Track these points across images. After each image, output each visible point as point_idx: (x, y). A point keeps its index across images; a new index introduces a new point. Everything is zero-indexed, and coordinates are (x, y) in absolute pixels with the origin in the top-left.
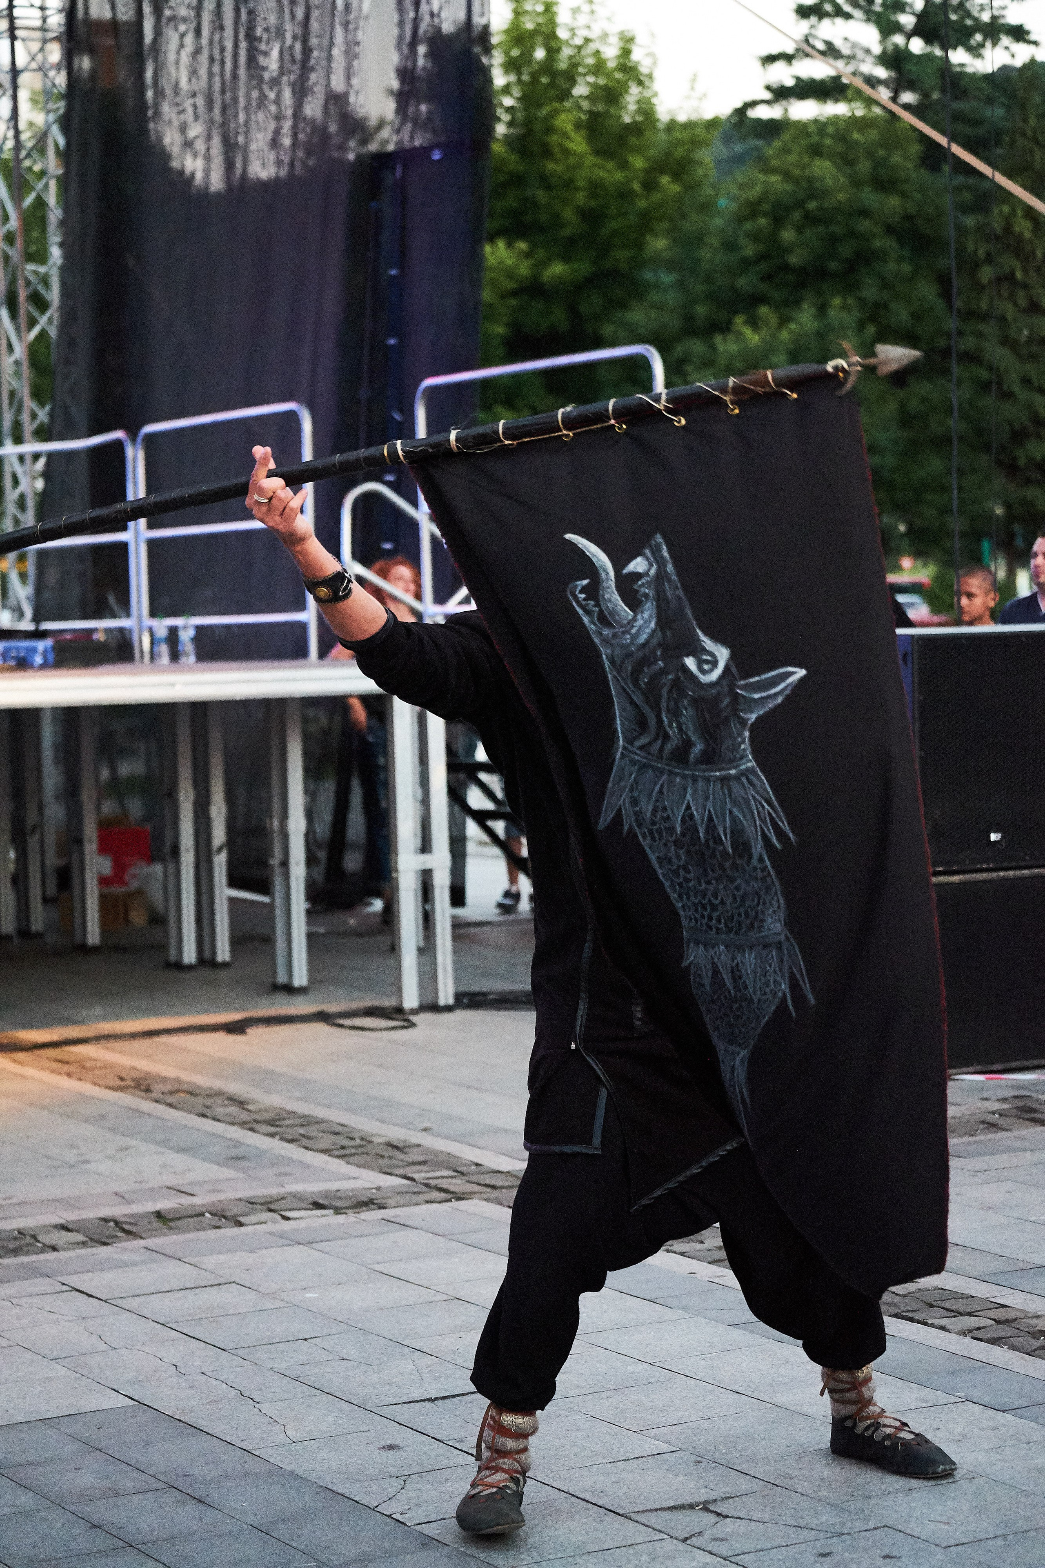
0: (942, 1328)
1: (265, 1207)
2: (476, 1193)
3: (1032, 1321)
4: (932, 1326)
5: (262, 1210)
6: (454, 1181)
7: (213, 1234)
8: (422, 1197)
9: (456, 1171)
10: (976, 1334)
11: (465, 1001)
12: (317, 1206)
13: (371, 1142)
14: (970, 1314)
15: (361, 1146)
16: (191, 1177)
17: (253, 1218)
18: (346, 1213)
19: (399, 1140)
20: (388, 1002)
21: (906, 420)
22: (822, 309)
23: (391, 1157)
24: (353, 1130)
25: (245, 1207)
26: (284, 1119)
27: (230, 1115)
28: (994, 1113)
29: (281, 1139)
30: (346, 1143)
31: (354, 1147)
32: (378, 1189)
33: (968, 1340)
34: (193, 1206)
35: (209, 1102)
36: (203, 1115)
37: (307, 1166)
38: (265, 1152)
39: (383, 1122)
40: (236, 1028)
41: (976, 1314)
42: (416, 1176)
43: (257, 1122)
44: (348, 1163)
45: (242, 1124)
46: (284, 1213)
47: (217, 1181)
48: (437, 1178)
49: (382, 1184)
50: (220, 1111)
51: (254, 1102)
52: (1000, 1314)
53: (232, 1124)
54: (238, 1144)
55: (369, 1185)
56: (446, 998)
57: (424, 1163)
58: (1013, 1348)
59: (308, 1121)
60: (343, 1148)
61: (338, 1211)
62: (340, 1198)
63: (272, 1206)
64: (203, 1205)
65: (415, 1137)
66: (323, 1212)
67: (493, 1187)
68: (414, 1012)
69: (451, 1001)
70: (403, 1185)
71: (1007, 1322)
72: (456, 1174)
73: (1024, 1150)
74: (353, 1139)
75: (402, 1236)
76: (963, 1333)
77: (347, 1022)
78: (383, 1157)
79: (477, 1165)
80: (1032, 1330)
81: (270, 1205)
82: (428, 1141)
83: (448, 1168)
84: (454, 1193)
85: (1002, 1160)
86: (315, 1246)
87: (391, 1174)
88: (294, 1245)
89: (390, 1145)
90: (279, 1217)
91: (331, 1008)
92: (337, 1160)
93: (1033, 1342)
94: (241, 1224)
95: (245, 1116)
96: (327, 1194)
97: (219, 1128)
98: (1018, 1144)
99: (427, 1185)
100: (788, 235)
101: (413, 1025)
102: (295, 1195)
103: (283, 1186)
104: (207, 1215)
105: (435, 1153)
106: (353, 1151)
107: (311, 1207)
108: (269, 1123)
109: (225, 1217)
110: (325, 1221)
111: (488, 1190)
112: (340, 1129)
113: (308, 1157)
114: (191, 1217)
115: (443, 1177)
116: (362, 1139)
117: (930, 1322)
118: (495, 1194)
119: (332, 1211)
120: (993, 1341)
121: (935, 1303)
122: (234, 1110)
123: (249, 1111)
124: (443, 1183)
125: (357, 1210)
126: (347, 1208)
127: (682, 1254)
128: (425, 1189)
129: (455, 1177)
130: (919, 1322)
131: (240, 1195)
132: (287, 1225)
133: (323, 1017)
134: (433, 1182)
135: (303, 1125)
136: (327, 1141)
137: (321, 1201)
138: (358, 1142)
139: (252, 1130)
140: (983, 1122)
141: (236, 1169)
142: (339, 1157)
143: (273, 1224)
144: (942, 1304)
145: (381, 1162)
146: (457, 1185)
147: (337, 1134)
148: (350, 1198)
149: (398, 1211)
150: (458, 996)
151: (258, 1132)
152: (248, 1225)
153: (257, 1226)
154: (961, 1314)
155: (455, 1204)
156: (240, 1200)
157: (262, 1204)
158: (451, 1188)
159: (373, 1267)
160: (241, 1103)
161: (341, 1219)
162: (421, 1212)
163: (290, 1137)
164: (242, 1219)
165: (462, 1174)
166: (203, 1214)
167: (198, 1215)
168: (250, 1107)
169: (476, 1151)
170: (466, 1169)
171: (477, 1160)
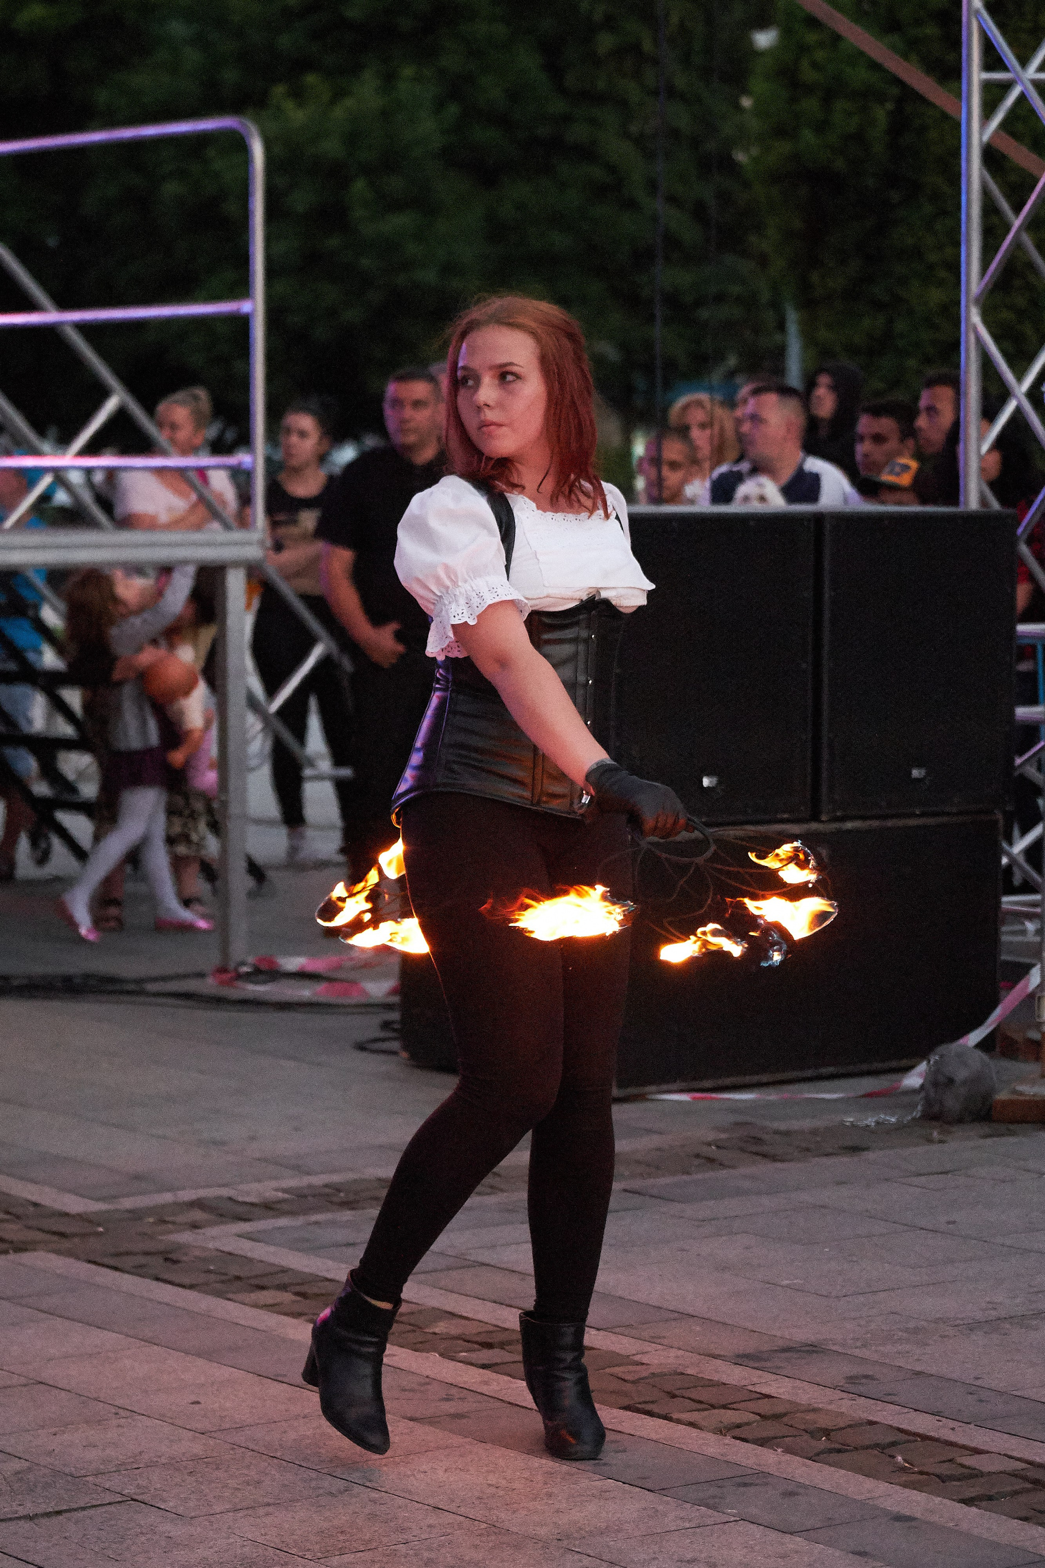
0: (692, 1424)
2: (39, 1242)
3: (810, 1417)
4: (679, 1421)
6: (7, 1226)
9: (9, 1212)
10: (737, 1432)
14: (725, 1407)
22: (388, 80)
28: (708, 1144)
33: (728, 1440)
41: (734, 1406)
52: (764, 1407)
58: (788, 1450)
67: (62, 1235)
71: (777, 1417)
72: (8, 1217)
76: (722, 1431)
79: (36, 1205)
80: (811, 1427)
84: (9, 1241)
93: (814, 1443)
111: (54, 1238)
117: (675, 1416)
118: (66, 1244)
120: (762, 1442)
121: (677, 1393)
129: (8, 1221)
130: (660, 1416)
140: (697, 1156)
144: (687, 1394)
146: (12, 1231)
154: (713, 1407)
155: (12, 1256)
158: (8, 1235)
165: (17, 1217)
169: (31, 1187)
170: (19, 1210)
171: (34, 1198)
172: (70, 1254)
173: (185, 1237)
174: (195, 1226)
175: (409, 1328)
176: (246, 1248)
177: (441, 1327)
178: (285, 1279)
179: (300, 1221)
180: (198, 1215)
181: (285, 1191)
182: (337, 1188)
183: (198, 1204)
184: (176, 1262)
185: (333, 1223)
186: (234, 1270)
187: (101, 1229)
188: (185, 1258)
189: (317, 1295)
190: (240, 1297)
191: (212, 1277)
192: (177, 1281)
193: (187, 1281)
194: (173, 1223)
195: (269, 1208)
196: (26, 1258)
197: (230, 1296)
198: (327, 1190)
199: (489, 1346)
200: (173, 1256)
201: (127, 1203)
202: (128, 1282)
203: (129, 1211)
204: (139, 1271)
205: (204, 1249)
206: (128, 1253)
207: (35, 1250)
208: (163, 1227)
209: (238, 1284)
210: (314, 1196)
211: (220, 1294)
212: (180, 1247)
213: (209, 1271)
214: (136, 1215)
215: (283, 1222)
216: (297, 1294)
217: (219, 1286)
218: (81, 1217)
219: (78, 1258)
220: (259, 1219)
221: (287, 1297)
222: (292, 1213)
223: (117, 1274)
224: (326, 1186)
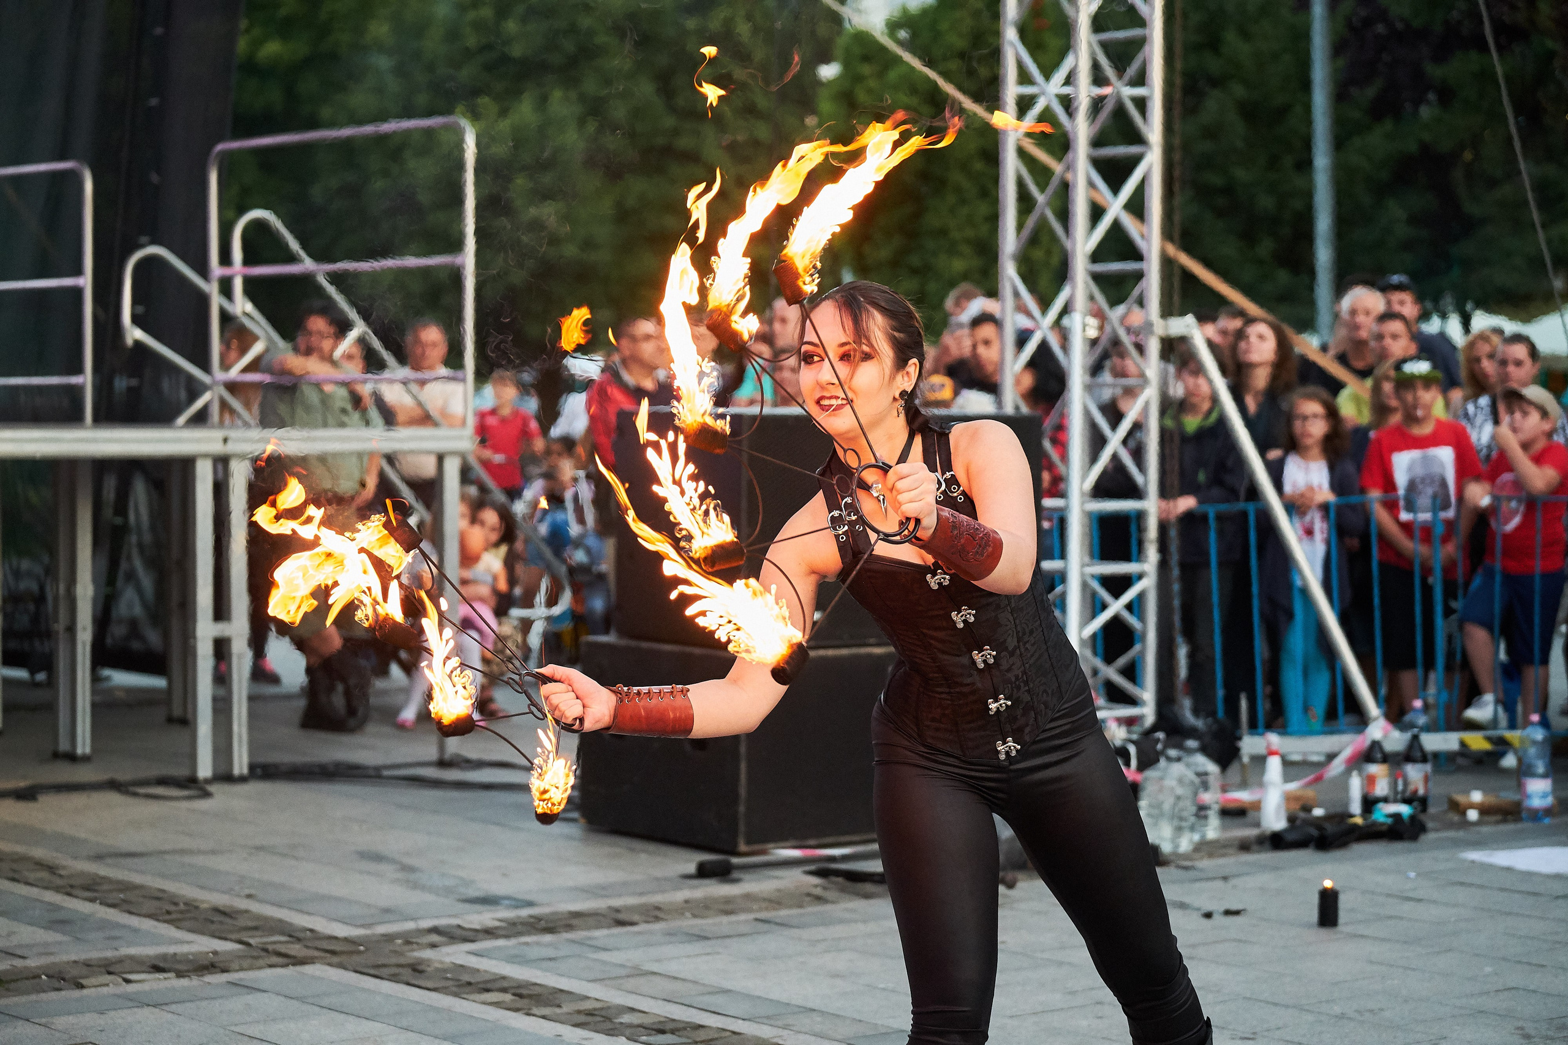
1: (103, 970)
2: (316, 958)
5: (101, 973)
6: (292, 946)
7: (53, 995)
8: (261, 962)
9: (290, 936)
11: (259, 771)
12: (157, 969)
13: (197, 908)
15: (188, 911)
16: (15, 941)
17: (93, 981)
18: (189, 976)
19: (224, 906)
20: (182, 772)
21: (623, 215)
22: (543, 101)
23: (221, 923)
24: (174, 896)
25: (84, 971)
26: (100, 884)
27: (42, 879)
28: (816, 886)
29: (101, 904)
30: (172, 908)
31: (181, 912)
32: (215, 953)
34: (26, 968)
35: (15, 866)
36: (13, 880)
37: (136, 931)
38: (90, 916)
39: (202, 888)
40: (27, 795)
42: (252, 941)
43: (72, 886)
44: (178, 928)
45: (57, 889)
46: (125, 976)
47: (46, 944)
48: (275, 943)
49: (218, 949)
50: (32, 876)
51: (64, 868)
53: (46, 888)
54: (57, 908)
55: (206, 949)
56: (241, 768)
57: (256, 928)
59: (127, 887)
60: (168, 913)
61: (180, 975)
62: (180, 962)
63: (111, 969)
64: (38, 967)
65: (242, 904)
66: (166, 975)
67: (333, 953)
68: (207, 781)
69: (245, 771)
70: (239, 950)
72: (291, 939)
73: (856, 921)
74: (176, 904)
75: (251, 998)
77: (142, 790)
78: (212, 922)
79: (311, 930)
81: (109, 968)
82: (255, 907)
83: (283, 934)
84: (294, 957)
85: (838, 931)
86: (164, 1007)
87: (226, 939)
88: (143, 1007)
89: (217, 910)
90: (120, 980)
91: (122, 776)
92: (166, 925)
94: (82, 987)
95: (59, 882)
96: (164, 957)
97: (34, 892)
98: (847, 915)
99: (266, 950)
100: (511, 26)
101: (207, 795)
102: (132, 958)
103: (116, 949)
104: (43, 977)
105: (266, 919)
106: (179, 916)
107: (151, 970)
108: (87, 888)
109: (64, 980)
110: (168, 984)
111: (328, 955)
112: (160, 895)
113: (134, 921)
114: (27, 979)
115: (280, 942)
116: (186, 904)
118: (335, 959)
119: (172, 975)
122: (44, 875)
123: (61, 876)
124: (283, 949)
125: (200, 974)
126: (188, 971)
127: (544, 1017)
128: (263, 954)
129: (292, 943)
131: (74, 958)
132: (130, 988)
133: (114, 786)
134: (270, 947)
135: (121, 891)
136: (150, 906)
137: (161, 965)
138: (182, 906)
139: (69, 894)
140: (809, 895)
141: (64, 933)
142: (165, 921)
143: (114, 987)
145: (213, 927)
146: (295, 949)
147: (158, 899)
148: (190, 961)
149: (241, 975)
150: (252, 767)
151: (76, 897)
152: (90, 987)
153: (99, 989)
155: (298, 968)
156: (75, 962)
157: (100, 966)
158: (292, 953)
159: (233, 1028)
160: (51, 869)
161: (184, 982)
162: (266, 976)
163: (110, 901)
164: (84, 982)
165: (299, 940)
166: (40, 977)
167: (34, 977)
168: (63, 872)
169: (306, 917)
170: (301, 935)
171: (311, 926)
172: (342, 966)
173: (427, 954)
174: (433, 946)
175: (602, 1019)
176: (473, 962)
177: (626, 1019)
178: (505, 984)
179: (512, 942)
180: (435, 938)
181: (500, 920)
182: (538, 919)
183: (435, 930)
184: (421, 972)
185: (538, 944)
186: (466, 978)
187: (362, 948)
188: (429, 969)
189: (530, 996)
190: (472, 997)
191: (451, 983)
192: (424, 986)
193: (429, 985)
194: (417, 944)
195: (489, 933)
196: (308, 969)
197: (465, 996)
198: (532, 920)
199: (662, 1032)
200: (420, 968)
201: (381, 929)
202: (386, 986)
203: (383, 935)
204: (394, 978)
205: (442, 962)
206: (384, 966)
207: (313, 963)
208: (410, 947)
209: (469, 989)
210: (522, 924)
211: (456, 995)
212: (421, 961)
213: (447, 979)
214: (389, 938)
215: (501, 942)
216: (514, 995)
217: (454, 989)
218: (346, 940)
219: (345, 969)
220: (481, 940)
221: (508, 997)
222: (507, 937)
223: (377, 981)
224: (531, 917)
